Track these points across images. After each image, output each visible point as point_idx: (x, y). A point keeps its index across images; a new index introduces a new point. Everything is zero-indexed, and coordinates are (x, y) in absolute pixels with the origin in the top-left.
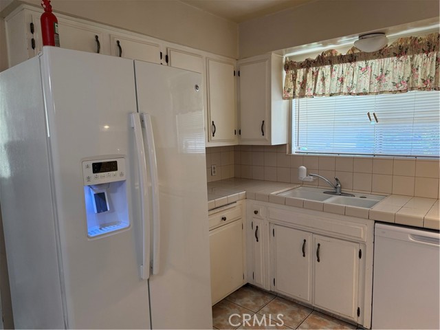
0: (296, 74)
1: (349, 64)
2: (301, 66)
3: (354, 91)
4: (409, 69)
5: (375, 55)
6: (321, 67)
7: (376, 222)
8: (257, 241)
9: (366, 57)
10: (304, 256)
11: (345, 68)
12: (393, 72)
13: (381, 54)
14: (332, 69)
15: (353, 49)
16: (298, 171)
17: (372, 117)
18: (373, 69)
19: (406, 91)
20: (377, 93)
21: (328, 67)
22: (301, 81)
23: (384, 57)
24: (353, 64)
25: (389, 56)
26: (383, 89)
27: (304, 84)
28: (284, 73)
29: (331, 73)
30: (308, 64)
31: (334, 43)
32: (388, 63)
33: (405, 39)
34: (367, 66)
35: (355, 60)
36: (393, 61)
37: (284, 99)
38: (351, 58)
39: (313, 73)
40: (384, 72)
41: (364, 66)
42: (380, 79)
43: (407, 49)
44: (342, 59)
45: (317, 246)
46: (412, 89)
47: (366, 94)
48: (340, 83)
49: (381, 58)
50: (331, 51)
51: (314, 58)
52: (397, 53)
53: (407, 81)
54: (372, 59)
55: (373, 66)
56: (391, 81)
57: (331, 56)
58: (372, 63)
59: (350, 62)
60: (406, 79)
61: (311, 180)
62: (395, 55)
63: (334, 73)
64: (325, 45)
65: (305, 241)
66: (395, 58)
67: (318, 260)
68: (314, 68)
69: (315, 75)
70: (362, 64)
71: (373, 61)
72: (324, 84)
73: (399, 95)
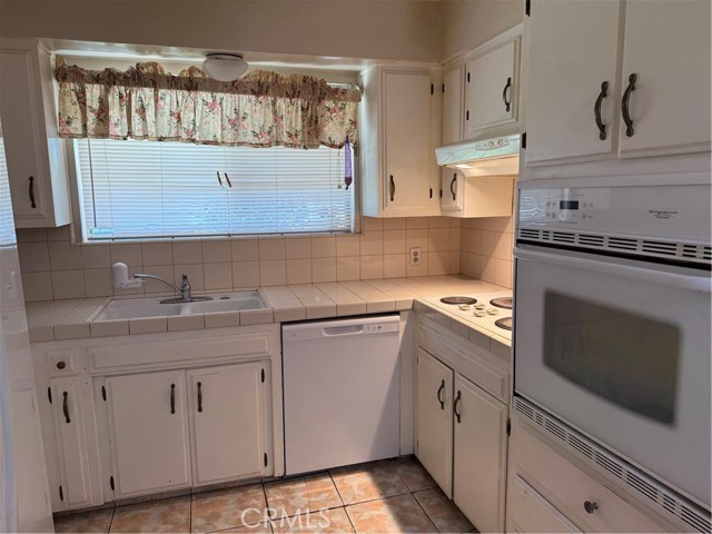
0: (84, 93)
1: (186, 92)
2: (96, 79)
3: (196, 137)
4: (271, 116)
5: (226, 86)
6: (135, 89)
7: (283, 324)
8: (68, 421)
9: (214, 86)
10: (173, 412)
11: (180, 98)
12: (252, 117)
13: (234, 87)
14: (156, 95)
15: (192, 70)
16: (113, 272)
17: (224, 180)
18: (224, 107)
19: (269, 145)
20: (232, 144)
21: (148, 92)
22: (96, 106)
23: (239, 93)
24: (193, 94)
25: (245, 92)
26: (241, 139)
27: (104, 113)
28: (55, 84)
29: (156, 101)
30: (109, 78)
31: (158, 53)
32: (245, 101)
33: (265, 73)
34: (214, 101)
35: (196, 89)
36: (250, 101)
37: (60, 135)
38: (190, 83)
39: (121, 97)
40: (242, 115)
41: (210, 100)
42: (234, 124)
43: (268, 88)
44: (173, 83)
45: (196, 388)
46: (278, 143)
47: (215, 143)
48: (175, 121)
49: (234, 93)
50: (154, 65)
51: (123, 69)
52: (256, 90)
53: (269, 133)
54: (222, 91)
55: (224, 103)
56: (250, 129)
57: (155, 74)
58: (222, 99)
59: (189, 89)
60: (267, 129)
61: (140, 285)
62: (254, 93)
63: (161, 103)
64: (142, 52)
65: (173, 386)
66: (253, 97)
67: (200, 410)
68: (123, 88)
69: (126, 101)
70: (205, 96)
71: (223, 95)
72: (144, 119)
73: (260, 149)
